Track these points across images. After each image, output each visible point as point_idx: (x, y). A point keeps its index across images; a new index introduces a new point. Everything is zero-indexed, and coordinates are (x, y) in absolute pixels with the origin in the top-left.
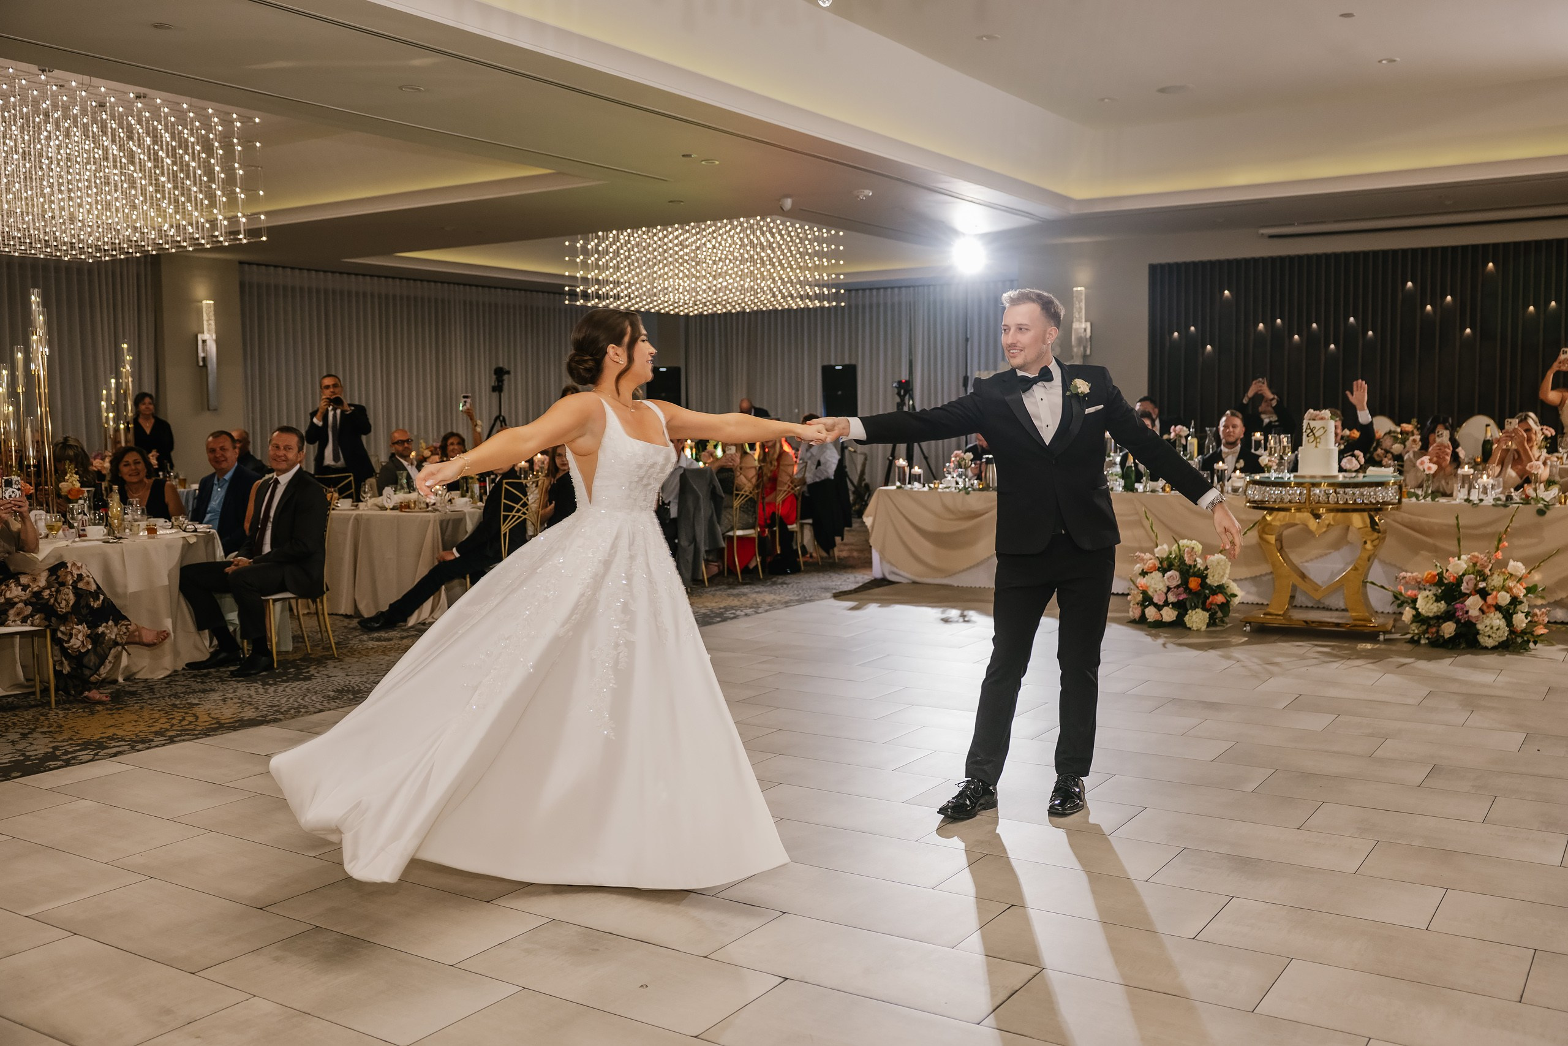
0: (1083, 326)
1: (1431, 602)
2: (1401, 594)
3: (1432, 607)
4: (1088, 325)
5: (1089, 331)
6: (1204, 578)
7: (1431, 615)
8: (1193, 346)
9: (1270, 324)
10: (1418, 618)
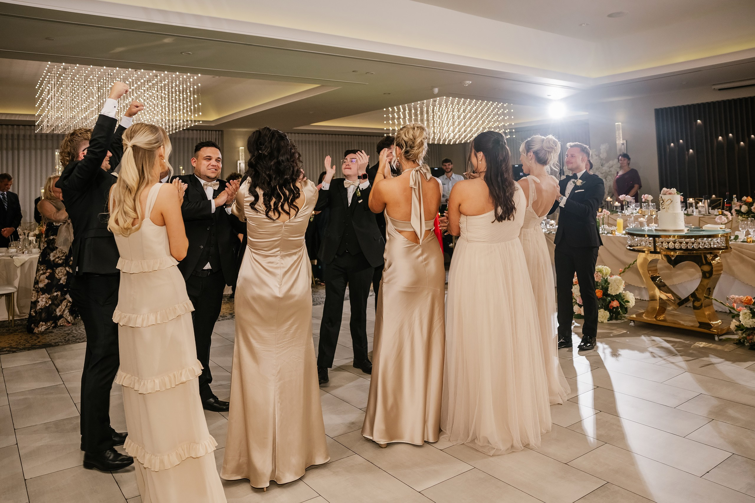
0: (622, 142)
1: (748, 318)
2: (734, 309)
3: (749, 321)
4: (625, 142)
5: (625, 145)
6: (606, 289)
7: (749, 327)
8: (682, 150)
9: (726, 136)
10: (740, 327)
